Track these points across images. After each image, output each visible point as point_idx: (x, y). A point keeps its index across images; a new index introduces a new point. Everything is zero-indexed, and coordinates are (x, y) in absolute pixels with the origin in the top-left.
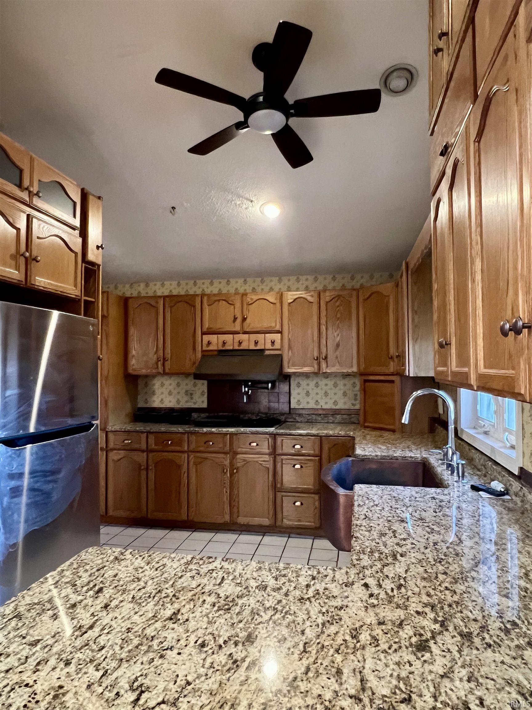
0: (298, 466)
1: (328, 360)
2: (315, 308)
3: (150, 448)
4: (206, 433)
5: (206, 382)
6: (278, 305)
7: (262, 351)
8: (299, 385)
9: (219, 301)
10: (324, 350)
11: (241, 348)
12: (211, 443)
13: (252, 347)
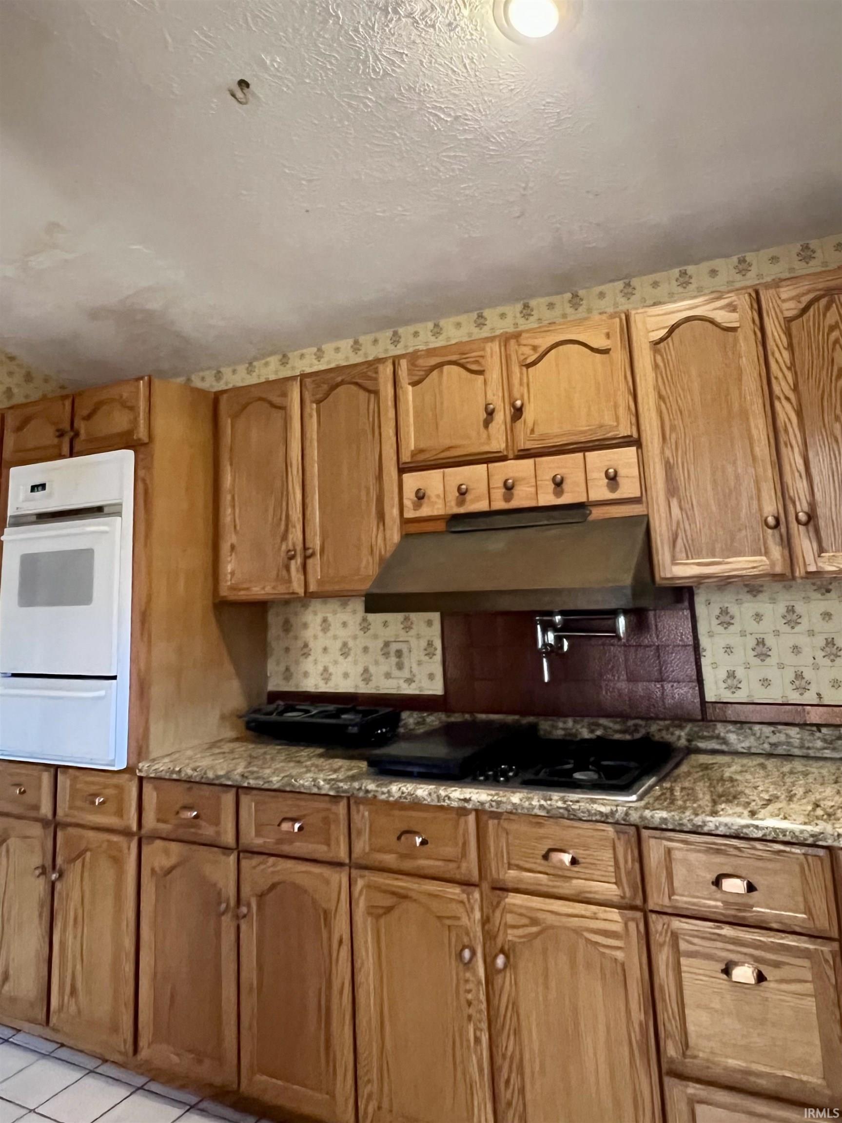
0: (744, 974)
1: (822, 523)
2: (747, 345)
3: (243, 840)
4: (398, 805)
5: (436, 617)
6: (619, 356)
7: (580, 507)
8: (726, 619)
9: (440, 365)
10: (798, 487)
11: (515, 504)
12: (418, 840)
13: (547, 498)
